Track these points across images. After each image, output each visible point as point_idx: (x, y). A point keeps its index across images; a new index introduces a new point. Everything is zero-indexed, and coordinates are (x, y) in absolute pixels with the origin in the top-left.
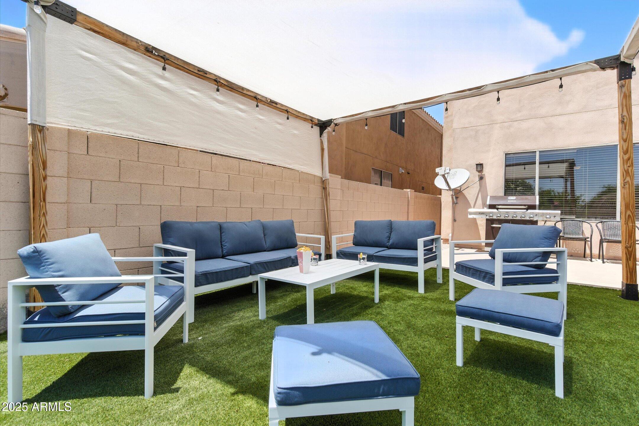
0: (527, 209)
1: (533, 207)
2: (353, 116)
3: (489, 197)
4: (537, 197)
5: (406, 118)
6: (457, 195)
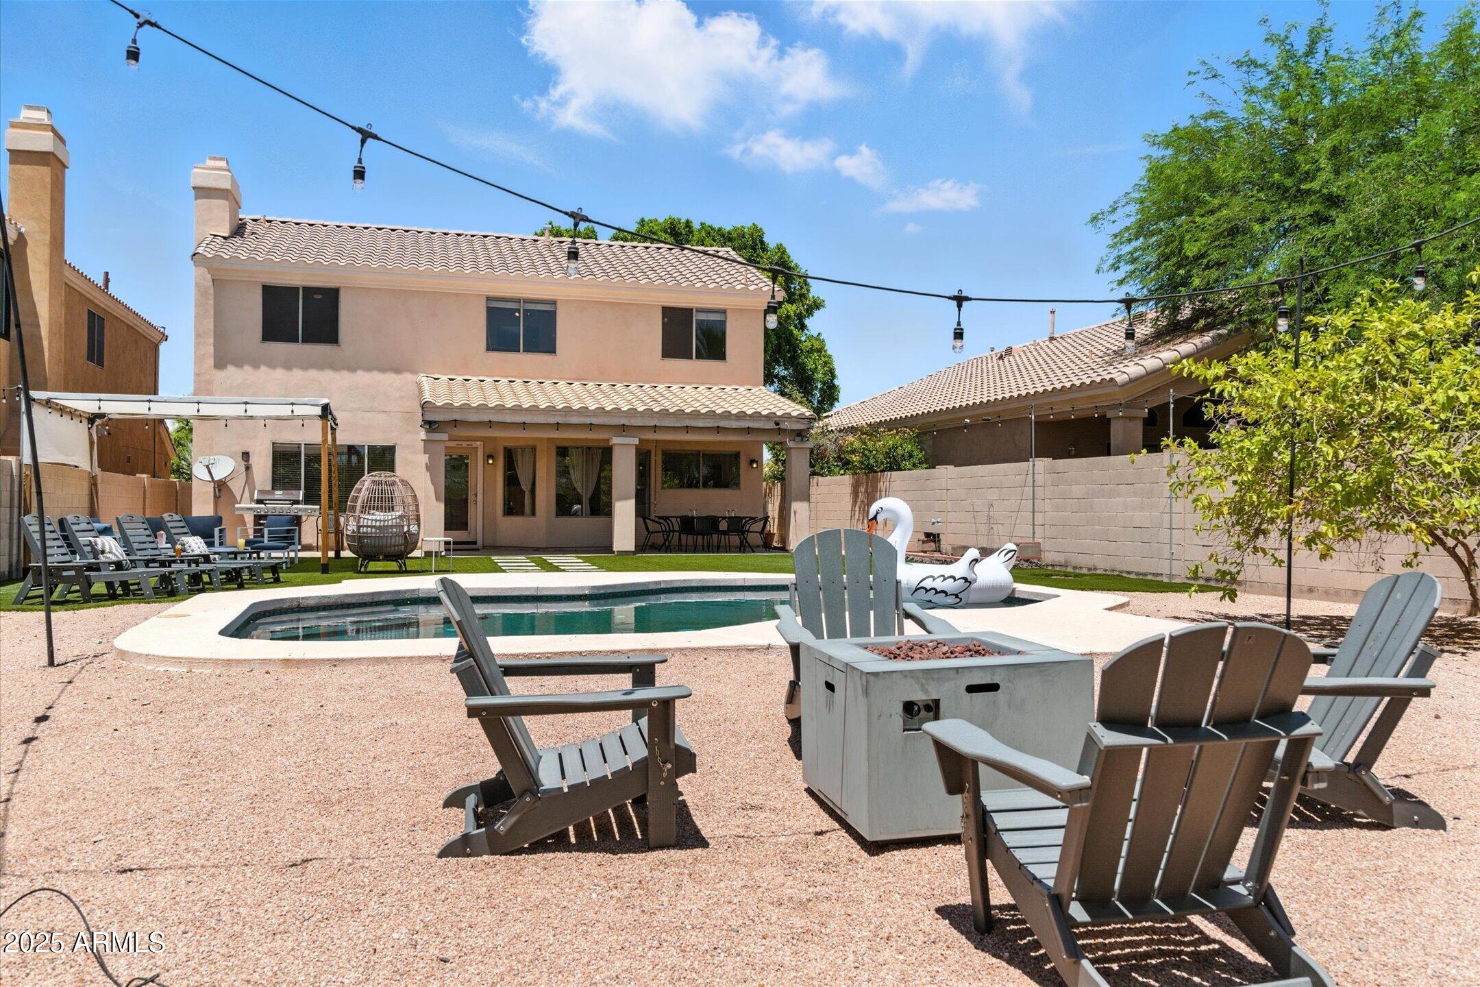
0: (293, 504)
1: (296, 502)
2: (133, 414)
3: (257, 492)
4: (302, 493)
5: (106, 330)
6: (221, 487)
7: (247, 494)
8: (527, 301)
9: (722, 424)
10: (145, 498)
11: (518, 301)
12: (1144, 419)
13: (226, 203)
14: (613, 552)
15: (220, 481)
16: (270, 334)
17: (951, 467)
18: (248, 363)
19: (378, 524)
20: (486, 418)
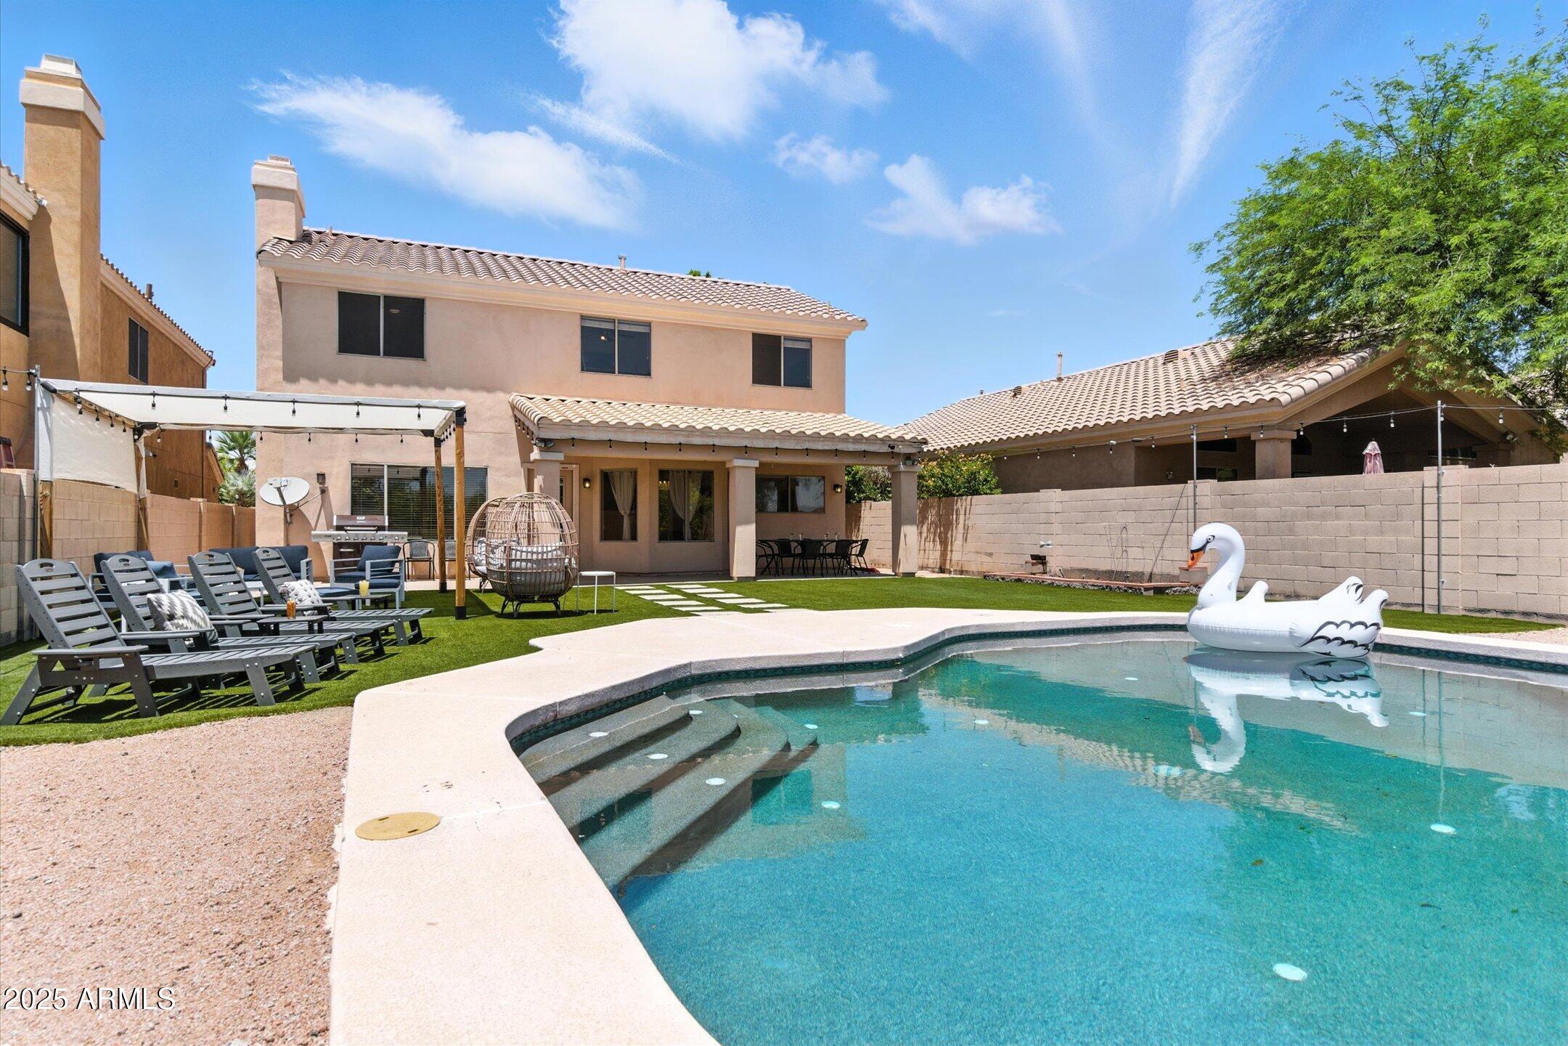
0: (377, 531)
1: (381, 528)
2: (192, 425)
3: (335, 517)
4: (387, 517)
5: (150, 345)
6: (292, 512)
7: (323, 520)
8: (621, 322)
9: (841, 446)
10: (200, 524)
11: (613, 321)
12: (1292, 440)
13: (292, 205)
14: (731, 578)
15: (292, 505)
16: (347, 345)
17: (1058, 491)
18: (324, 376)
19: (535, 557)
20: (606, 437)
